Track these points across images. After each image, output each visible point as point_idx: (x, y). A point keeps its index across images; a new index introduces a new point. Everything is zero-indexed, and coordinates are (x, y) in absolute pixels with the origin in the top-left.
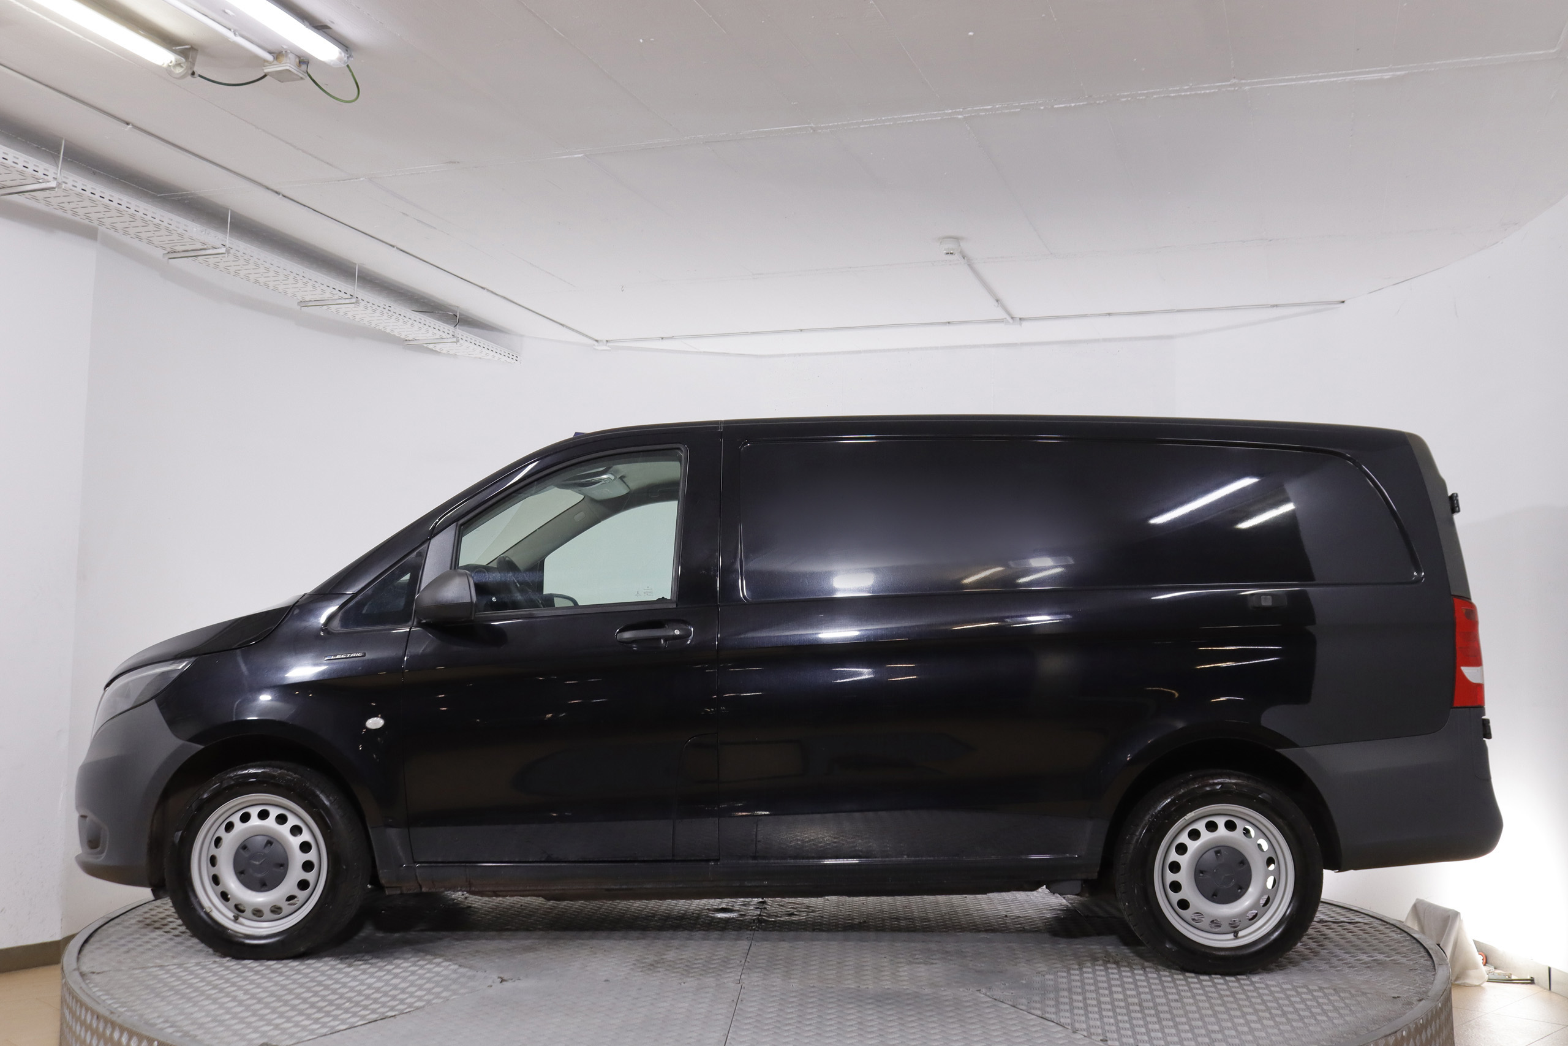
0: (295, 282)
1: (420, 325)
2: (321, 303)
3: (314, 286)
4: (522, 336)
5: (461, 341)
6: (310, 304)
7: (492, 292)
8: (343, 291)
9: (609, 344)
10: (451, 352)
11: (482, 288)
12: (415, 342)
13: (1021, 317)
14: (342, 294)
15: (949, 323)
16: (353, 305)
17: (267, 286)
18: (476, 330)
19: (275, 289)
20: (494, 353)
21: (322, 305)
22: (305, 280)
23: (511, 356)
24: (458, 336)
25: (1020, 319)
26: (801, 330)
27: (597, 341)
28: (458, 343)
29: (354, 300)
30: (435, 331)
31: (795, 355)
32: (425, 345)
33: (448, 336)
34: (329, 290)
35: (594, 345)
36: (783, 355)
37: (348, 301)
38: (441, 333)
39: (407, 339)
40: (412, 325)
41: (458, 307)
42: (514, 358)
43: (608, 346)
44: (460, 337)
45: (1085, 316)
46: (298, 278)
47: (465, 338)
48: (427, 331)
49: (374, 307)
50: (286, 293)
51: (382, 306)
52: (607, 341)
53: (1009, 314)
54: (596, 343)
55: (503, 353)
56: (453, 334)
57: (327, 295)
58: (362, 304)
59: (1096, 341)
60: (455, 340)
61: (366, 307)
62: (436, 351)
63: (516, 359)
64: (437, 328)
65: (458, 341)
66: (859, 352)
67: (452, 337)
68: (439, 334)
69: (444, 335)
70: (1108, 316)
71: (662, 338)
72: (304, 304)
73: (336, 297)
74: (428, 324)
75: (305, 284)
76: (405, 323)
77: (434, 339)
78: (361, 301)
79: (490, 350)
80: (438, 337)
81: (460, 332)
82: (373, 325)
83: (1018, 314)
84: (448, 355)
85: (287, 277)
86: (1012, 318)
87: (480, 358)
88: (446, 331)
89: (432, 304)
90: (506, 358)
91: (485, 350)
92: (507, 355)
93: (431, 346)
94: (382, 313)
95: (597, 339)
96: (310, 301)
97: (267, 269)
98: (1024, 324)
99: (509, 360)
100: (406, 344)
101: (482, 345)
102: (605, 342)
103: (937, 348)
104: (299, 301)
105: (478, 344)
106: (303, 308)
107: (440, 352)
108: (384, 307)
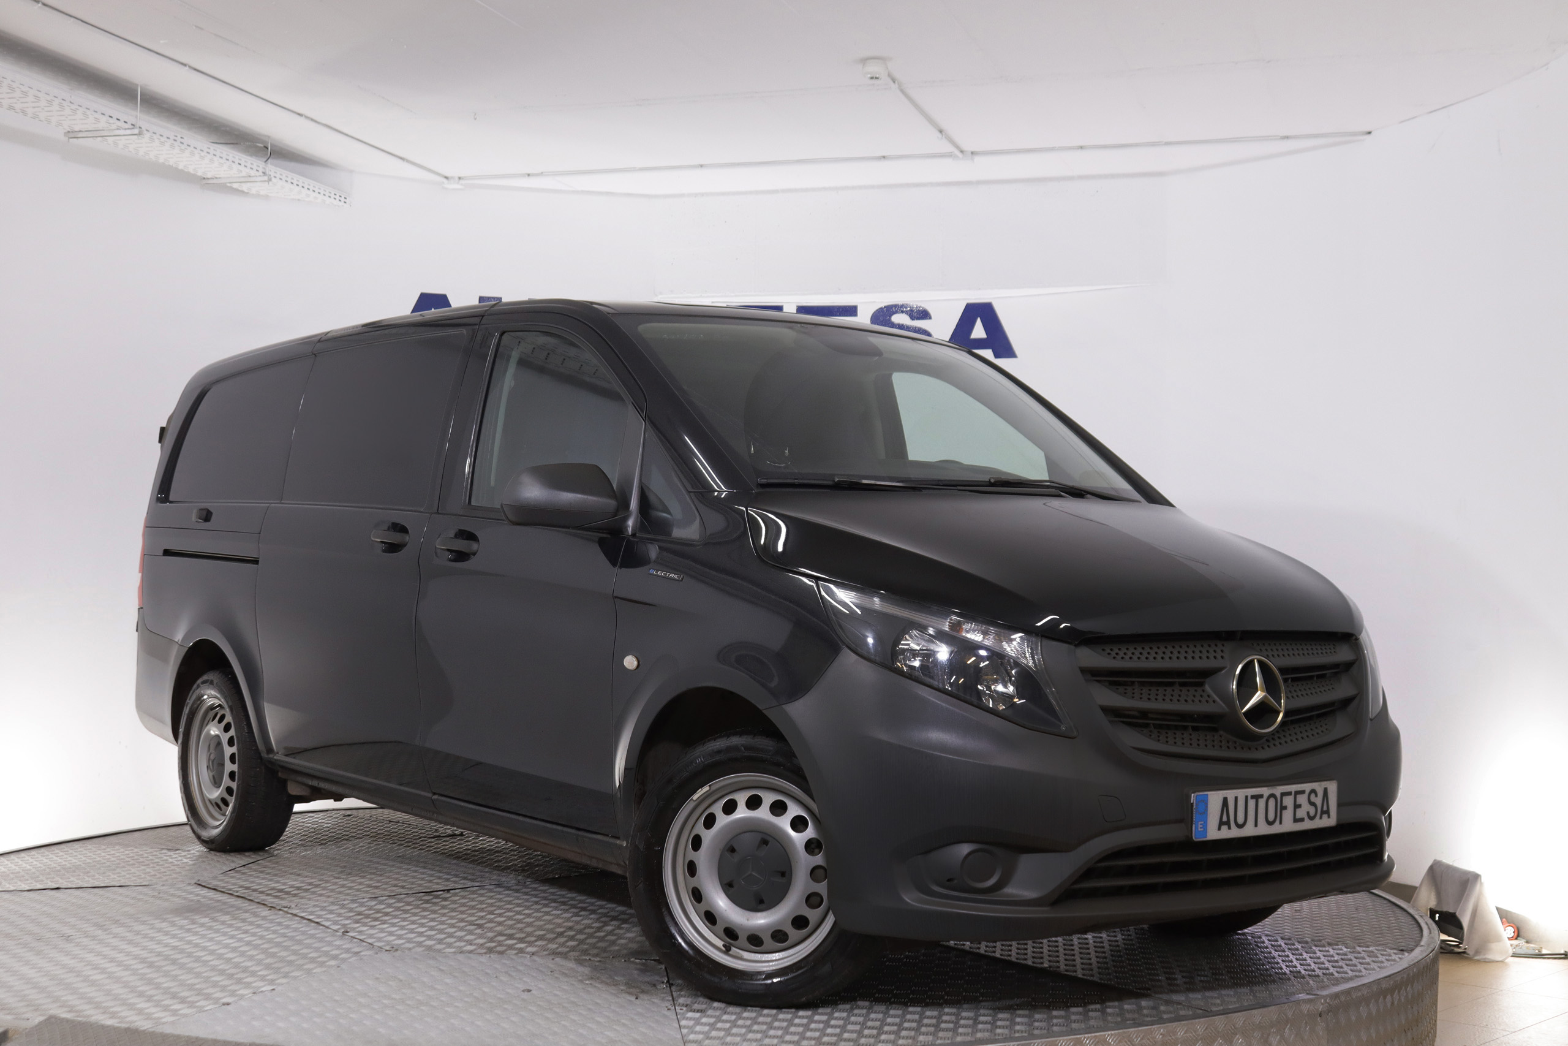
0: (60, 109)
1: (221, 161)
2: (95, 133)
3: (84, 114)
4: (351, 171)
5: (273, 179)
6: (80, 135)
7: (312, 120)
8: (122, 120)
9: (462, 182)
10: (262, 193)
11: (299, 114)
12: (215, 181)
13: (973, 150)
14: (121, 124)
15: (884, 157)
16: (136, 137)
17: (24, 112)
18: (293, 165)
19: (35, 116)
20: (316, 194)
21: (96, 137)
22: (73, 107)
23: (337, 197)
24: (270, 173)
25: (972, 153)
26: (701, 166)
27: (446, 178)
28: (270, 183)
29: (136, 131)
30: (240, 168)
31: (696, 195)
32: (229, 185)
33: (257, 174)
34: (104, 119)
35: (443, 183)
36: (682, 195)
37: (128, 132)
38: (248, 170)
39: (204, 176)
40: (212, 161)
41: (269, 137)
42: (343, 199)
43: (462, 184)
44: (272, 174)
45: (1052, 149)
46: (65, 104)
47: (278, 176)
48: (230, 168)
49: (163, 139)
50: (49, 122)
51: (172, 138)
52: (460, 178)
53: (957, 147)
54: (445, 180)
55: (327, 194)
56: (264, 171)
57: (100, 126)
58: (147, 135)
59: (1070, 178)
60: (266, 178)
61: (151, 139)
62: (243, 192)
63: (345, 200)
64: (243, 163)
65: (270, 180)
66: (776, 192)
67: (262, 174)
68: (245, 172)
69: (253, 173)
70: (1080, 150)
71: (529, 175)
72: (71, 134)
73: (114, 127)
74: (231, 158)
75: (74, 111)
76: (202, 158)
77: (239, 177)
78: (145, 132)
79: (311, 190)
80: (244, 174)
81: (273, 168)
82: (161, 161)
83: (968, 147)
84: (258, 196)
85: (50, 102)
86: (962, 152)
87: (299, 200)
88: (255, 167)
89: (236, 133)
90: (332, 200)
91: (305, 191)
92: (333, 196)
93: (235, 186)
94: (172, 146)
95: (447, 175)
96: (80, 131)
97: (25, 94)
98: (977, 159)
99: (336, 202)
100: (204, 182)
101: (301, 184)
102: (457, 179)
103: (872, 187)
104: (66, 131)
105: (295, 182)
106: (71, 140)
107: (248, 193)
108: (175, 138)
